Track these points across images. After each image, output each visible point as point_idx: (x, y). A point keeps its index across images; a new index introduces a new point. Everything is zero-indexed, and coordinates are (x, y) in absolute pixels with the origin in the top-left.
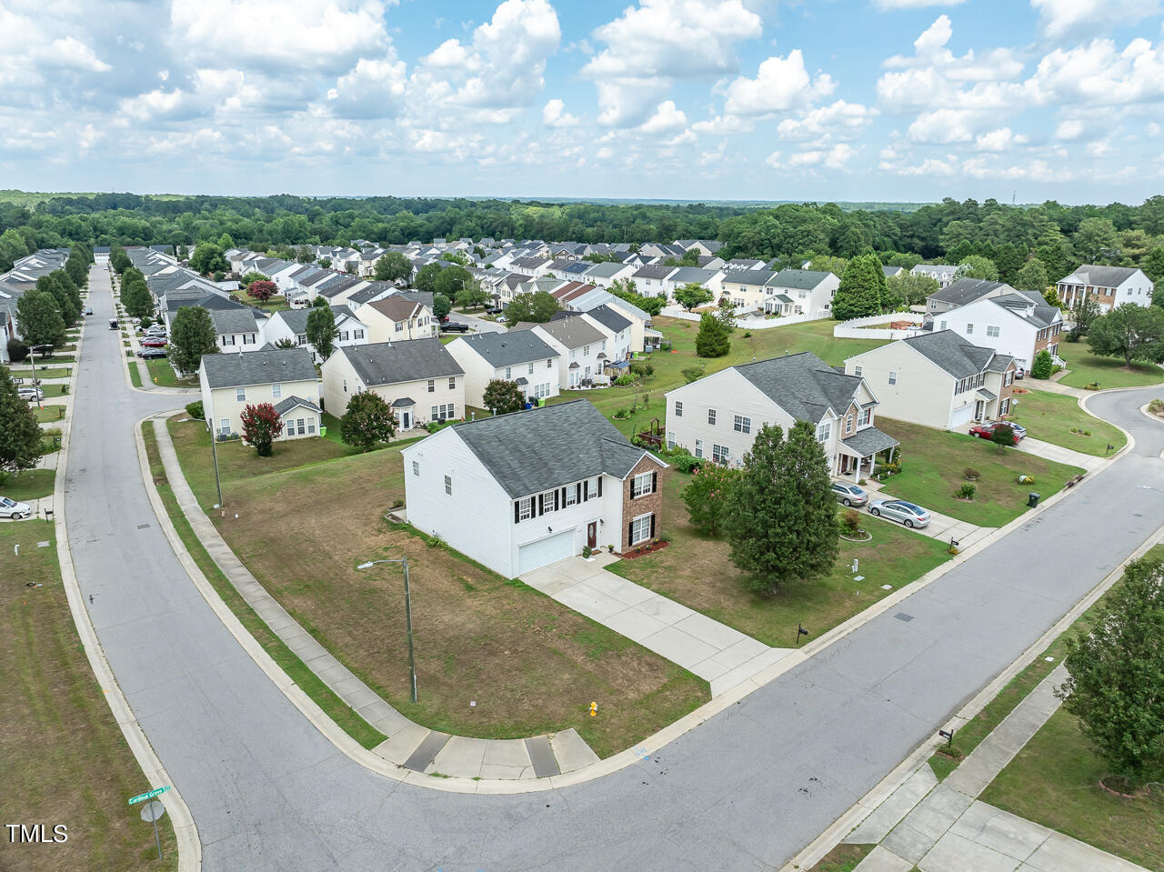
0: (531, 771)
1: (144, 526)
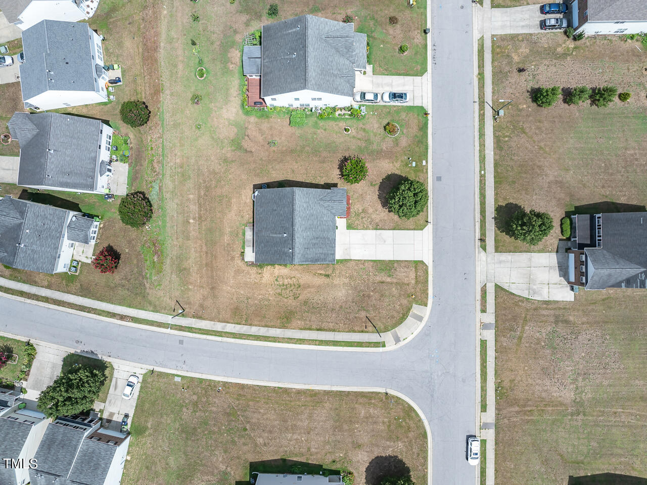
0: (419, 322)
1: (181, 342)
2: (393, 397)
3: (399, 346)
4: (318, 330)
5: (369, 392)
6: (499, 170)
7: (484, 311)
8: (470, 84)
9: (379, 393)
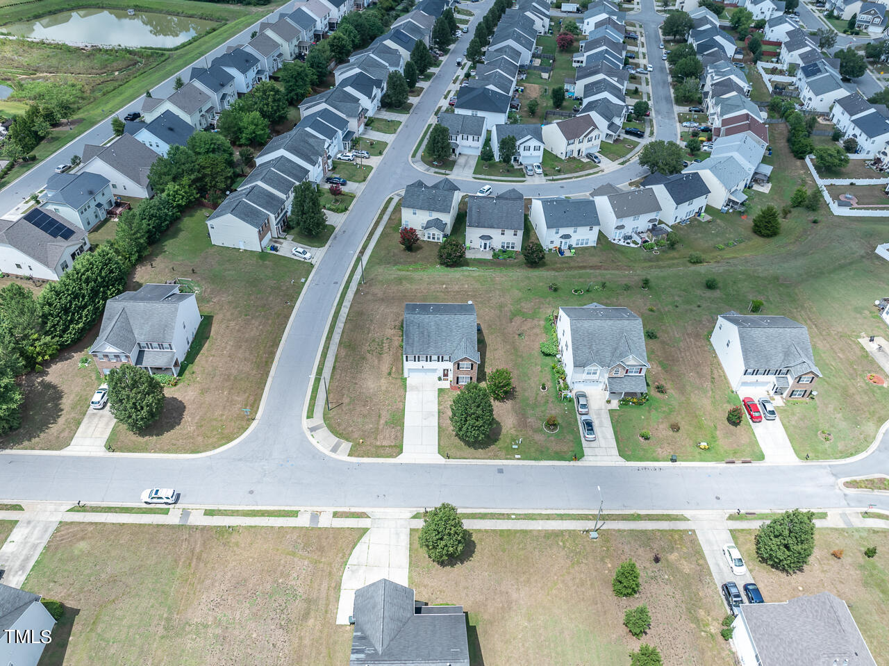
0: (330, 448)
1: (336, 283)
2: (249, 425)
3: (305, 431)
4: (334, 367)
5: (259, 405)
6: (518, 535)
7: (335, 515)
8: (624, 506)
9: (256, 413)
